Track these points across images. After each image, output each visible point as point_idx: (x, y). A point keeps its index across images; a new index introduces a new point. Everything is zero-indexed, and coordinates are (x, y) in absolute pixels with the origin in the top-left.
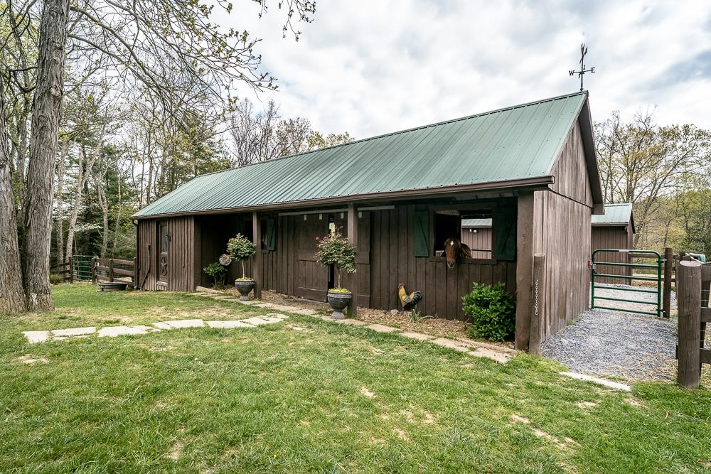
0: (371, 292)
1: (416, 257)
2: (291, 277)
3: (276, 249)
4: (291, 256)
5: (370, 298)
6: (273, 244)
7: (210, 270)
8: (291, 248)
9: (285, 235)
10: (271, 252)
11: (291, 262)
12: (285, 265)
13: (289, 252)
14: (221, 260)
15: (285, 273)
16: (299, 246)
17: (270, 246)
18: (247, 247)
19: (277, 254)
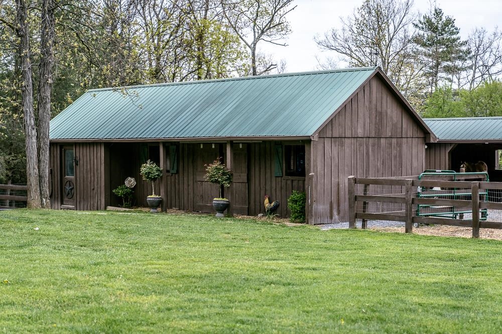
0: (249, 203)
1: (276, 177)
2: (191, 195)
3: (178, 172)
4: (191, 178)
5: (248, 208)
6: (175, 168)
7: (119, 191)
8: (191, 170)
9: (186, 160)
10: (174, 175)
11: (191, 183)
12: (186, 187)
13: (189, 174)
14: (126, 182)
15: (186, 192)
16: (197, 169)
17: (173, 169)
18: (156, 171)
19: (179, 176)
